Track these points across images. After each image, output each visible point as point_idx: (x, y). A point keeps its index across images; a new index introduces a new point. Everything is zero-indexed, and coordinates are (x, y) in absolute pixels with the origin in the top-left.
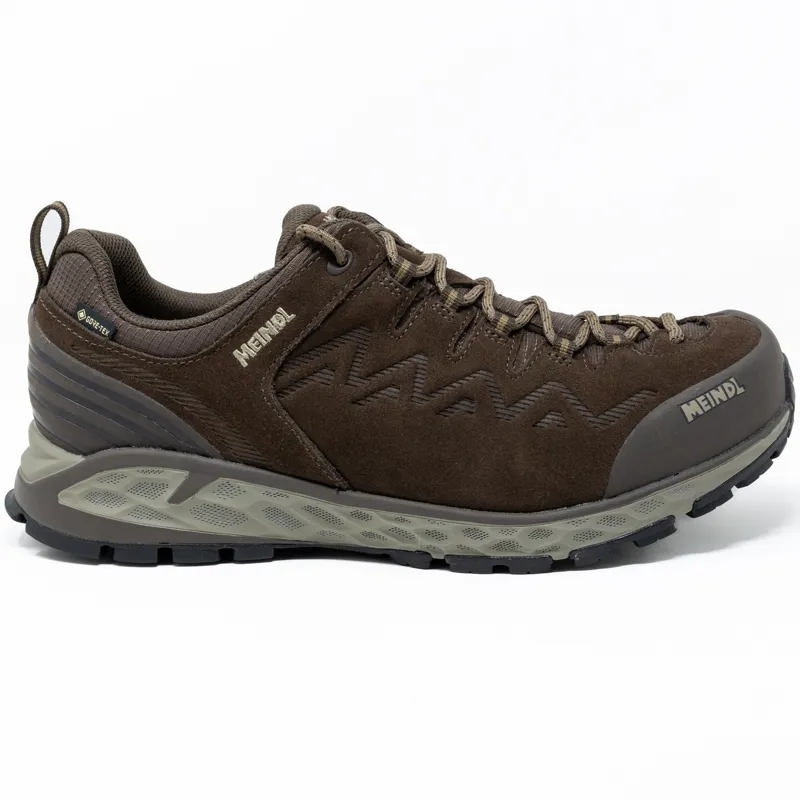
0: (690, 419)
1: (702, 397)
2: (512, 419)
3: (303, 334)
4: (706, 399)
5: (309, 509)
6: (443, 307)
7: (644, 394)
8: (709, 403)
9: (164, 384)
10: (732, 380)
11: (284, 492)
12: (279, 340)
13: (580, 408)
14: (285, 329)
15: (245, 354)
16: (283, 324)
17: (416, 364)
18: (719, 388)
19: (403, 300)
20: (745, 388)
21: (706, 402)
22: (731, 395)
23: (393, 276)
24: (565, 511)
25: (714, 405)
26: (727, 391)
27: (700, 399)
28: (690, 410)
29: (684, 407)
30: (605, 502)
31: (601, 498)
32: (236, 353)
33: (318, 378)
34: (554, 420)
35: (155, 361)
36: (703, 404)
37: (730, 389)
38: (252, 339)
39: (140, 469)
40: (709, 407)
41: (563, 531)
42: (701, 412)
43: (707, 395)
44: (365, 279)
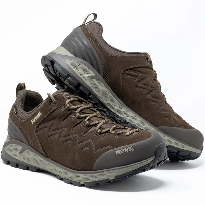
0: (117, 155)
1: (122, 150)
2: (78, 146)
3: (43, 119)
4: (123, 150)
5: (41, 160)
6: (74, 117)
7: (109, 147)
8: (123, 151)
9: (21, 126)
10: (132, 147)
11: (37, 156)
12: (39, 119)
13: (93, 147)
14: (40, 117)
15: (33, 121)
16: (40, 116)
17: (64, 130)
18: (127, 148)
19: (65, 114)
20: (135, 150)
21: (122, 151)
22: (130, 150)
23: (65, 108)
24: (84, 172)
25: (124, 152)
26: (129, 149)
27: (121, 150)
28: (117, 152)
29: (116, 151)
30: (93, 171)
31: (92, 170)
32: (32, 121)
33: (44, 129)
34: (86, 149)
35: (21, 120)
36: (121, 151)
37: (130, 149)
38: (34, 118)
39: (15, 145)
40: (123, 153)
41: (82, 177)
42: (120, 153)
43: (123, 149)
44: (59, 108)
